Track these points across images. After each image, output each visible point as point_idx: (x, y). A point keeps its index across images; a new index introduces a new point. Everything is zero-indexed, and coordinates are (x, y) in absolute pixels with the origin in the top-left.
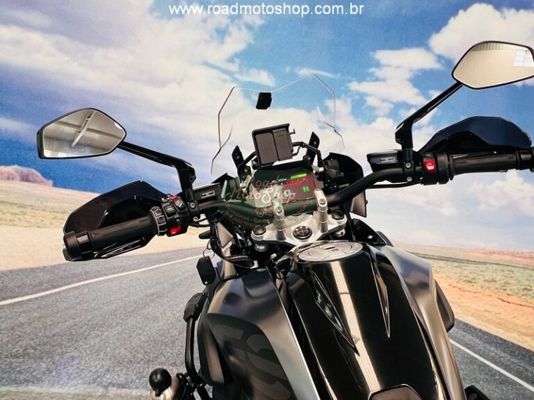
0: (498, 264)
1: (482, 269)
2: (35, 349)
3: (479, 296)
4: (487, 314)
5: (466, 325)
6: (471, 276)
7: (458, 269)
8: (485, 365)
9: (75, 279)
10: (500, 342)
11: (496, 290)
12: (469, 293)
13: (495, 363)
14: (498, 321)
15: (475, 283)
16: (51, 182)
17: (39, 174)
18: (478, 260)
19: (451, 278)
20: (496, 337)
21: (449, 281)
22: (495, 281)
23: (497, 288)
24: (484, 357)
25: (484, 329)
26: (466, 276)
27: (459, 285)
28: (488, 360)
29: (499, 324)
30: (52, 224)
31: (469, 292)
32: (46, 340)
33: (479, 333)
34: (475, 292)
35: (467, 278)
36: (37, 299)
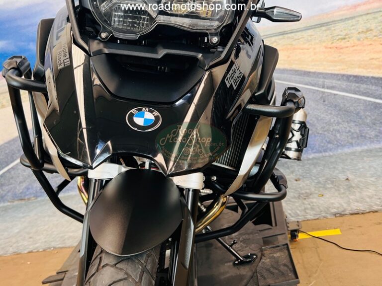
0: (368, 14)
1: (351, 24)
3: (359, 48)
4: (374, 62)
5: (355, 77)
6: (343, 33)
7: (328, 32)
12: (348, 49)
15: (350, 38)
19: (324, 42)
21: (324, 44)
22: (371, 30)
25: (377, 75)
26: (338, 35)
27: (334, 45)
31: (347, 47)
33: (373, 81)
34: (354, 46)
35: (340, 37)
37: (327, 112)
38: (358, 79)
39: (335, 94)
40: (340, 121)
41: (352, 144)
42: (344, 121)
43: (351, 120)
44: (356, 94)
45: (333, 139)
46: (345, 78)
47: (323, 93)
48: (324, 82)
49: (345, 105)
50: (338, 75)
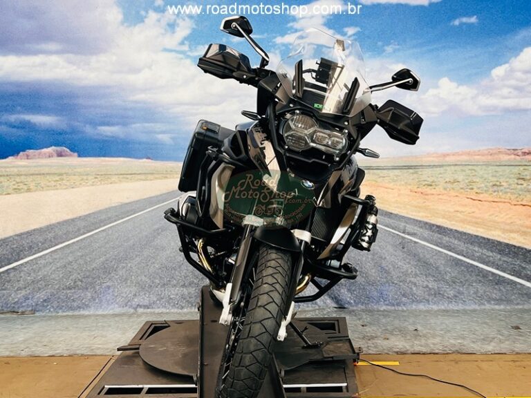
0: (456, 165)
1: (439, 172)
2: (82, 281)
3: (444, 197)
4: (459, 214)
5: (438, 227)
6: (430, 180)
7: (415, 175)
8: (472, 265)
9: (102, 224)
10: (484, 241)
11: (462, 190)
12: (433, 196)
13: (483, 263)
14: (474, 220)
15: (436, 185)
16: (76, 154)
17: (68, 150)
18: (432, 164)
19: (410, 185)
20: (477, 236)
21: (409, 187)
22: (458, 182)
23: (462, 188)
24: (468, 258)
25: (460, 229)
26: (424, 181)
27: (419, 190)
28: (474, 260)
29: (477, 223)
30: (80, 184)
31: (433, 194)
32: (88, 274)
33: (456, 234)
34: (439, 195)
35: (426, 182)
36: (78, 241)
37: (405, 260)
38: (441, 230)
39: (415, 242)
40: (418, 272)
41: (428, 301)
42: (422, 274)
43: (429, 274)
44: (437, 246)
45: (408, 292)
46: (427, 227)
47: (403, 238)
48: (405, 227)
49: (425, 256)
50: (420, 221)
